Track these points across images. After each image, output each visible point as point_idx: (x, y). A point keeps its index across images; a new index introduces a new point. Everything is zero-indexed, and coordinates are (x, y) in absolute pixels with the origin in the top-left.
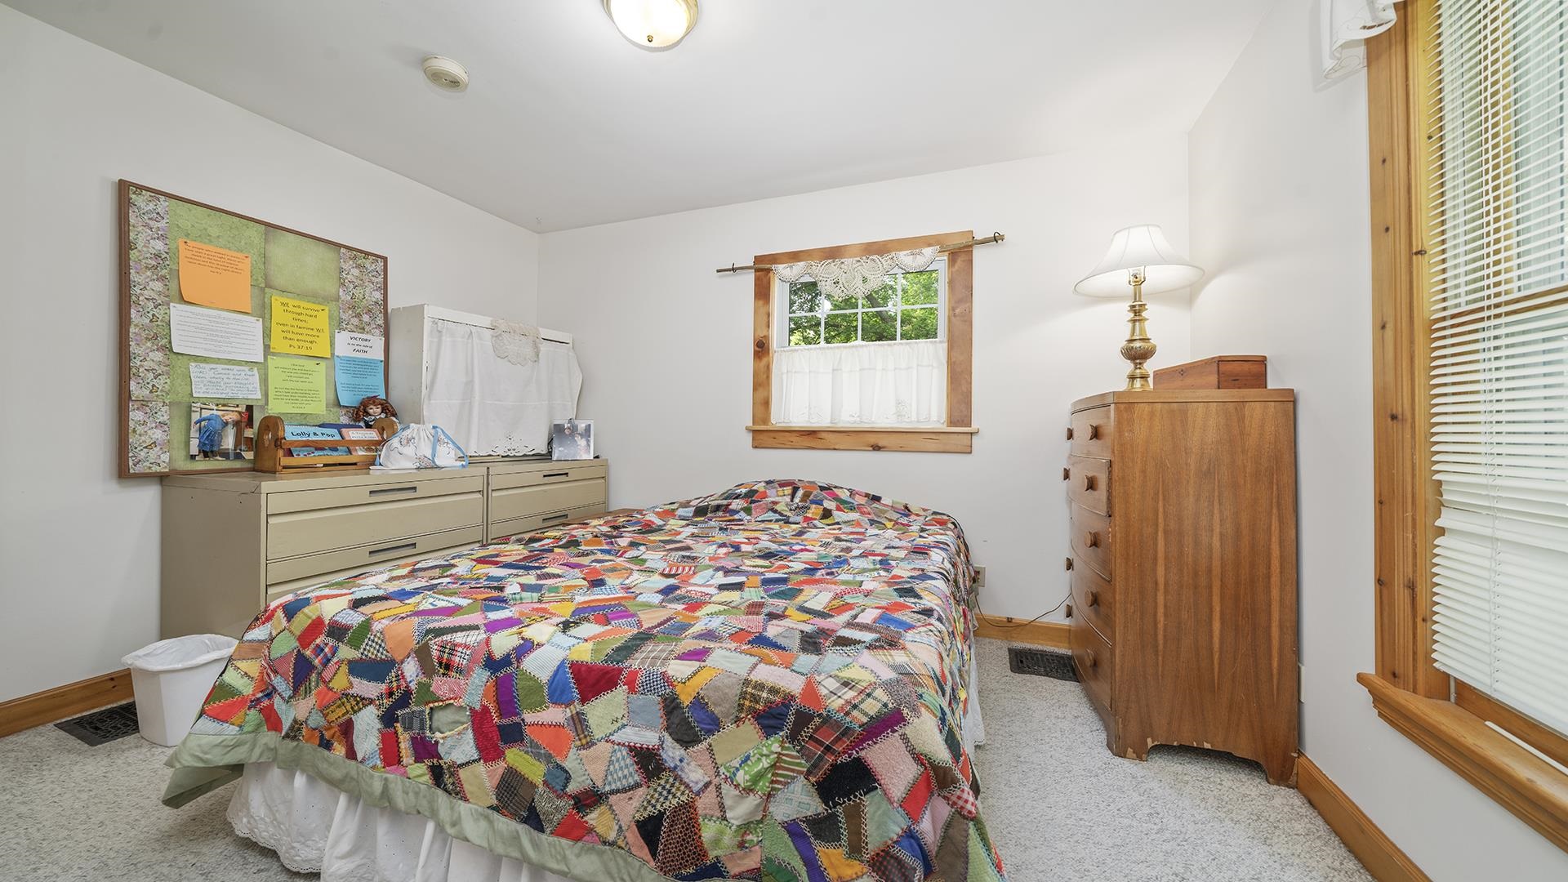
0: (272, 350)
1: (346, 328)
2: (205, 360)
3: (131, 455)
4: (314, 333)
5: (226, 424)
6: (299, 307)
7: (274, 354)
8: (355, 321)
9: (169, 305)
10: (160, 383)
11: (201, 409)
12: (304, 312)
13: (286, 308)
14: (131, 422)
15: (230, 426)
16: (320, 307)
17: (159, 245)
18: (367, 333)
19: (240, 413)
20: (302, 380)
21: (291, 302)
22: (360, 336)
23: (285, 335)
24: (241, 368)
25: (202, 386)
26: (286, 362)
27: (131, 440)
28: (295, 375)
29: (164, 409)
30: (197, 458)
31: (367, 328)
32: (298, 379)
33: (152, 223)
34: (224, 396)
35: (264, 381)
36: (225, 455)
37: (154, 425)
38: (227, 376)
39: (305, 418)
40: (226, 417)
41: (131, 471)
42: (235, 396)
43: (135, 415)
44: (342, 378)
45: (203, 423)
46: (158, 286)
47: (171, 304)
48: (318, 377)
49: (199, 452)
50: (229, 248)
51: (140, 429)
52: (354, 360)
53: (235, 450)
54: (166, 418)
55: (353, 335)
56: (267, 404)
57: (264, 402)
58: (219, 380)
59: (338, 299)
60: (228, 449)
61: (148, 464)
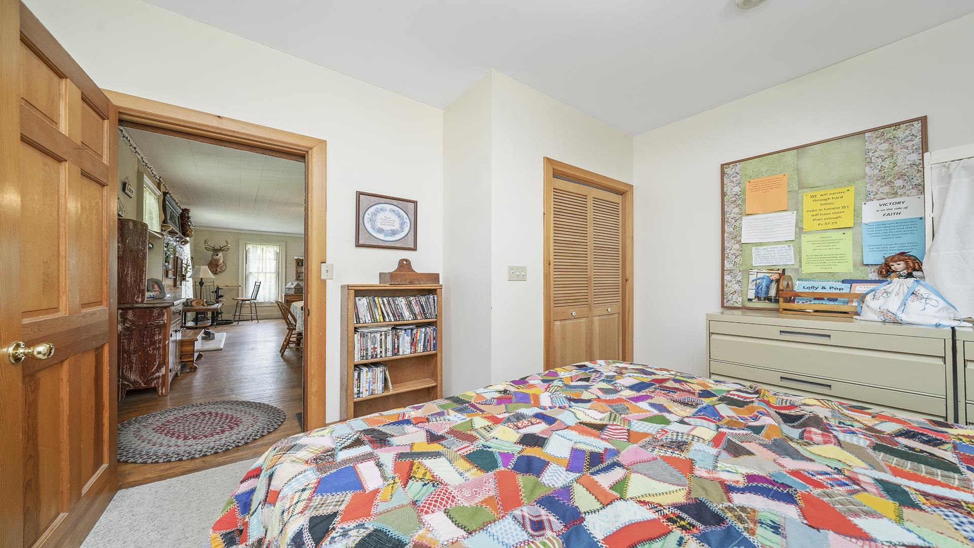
0: (804, 230)
1: (875, 198)
2: (761, 244)
3: (725, 297)
4: (841, 210)
5: (772, 281)
6: (826, 194)
7: (806, 233)
8: (886, 189)
9: (741, 218)
10: (737, 260)
11: (757, 273)
12: (831, 197)
13: (814, 199)
14: (725, 281)
15: (774, 283)
16: (845, 189)
17: (737, 189)
18: (901, 195)
19: (779, 274)
20: (830, 247)
21: (818, 193)
22: (892, 200)
23: (814, 218)
24: (783, 246)
25: (759, 260)
26: (817, 237)
27: (725, 290)
28: (824, 245)
29: (739, 274)
30: (753, 301)
31: (900, 192)
32: (825, 248)
33: (733, 179)
34: (771, 264)
35: (798, 252)
36: (769, 299)
37: (735, 282)
38: (773, 252)
39: (833, 276)
40: (773, 277)
41: (725, 305)
42: (778, 264)
43: (727, 277)
44: (869, 240)
45: (758, 281)
46: (737, 210)
47: (743, 218)
48: (845, 244)
49: (755, 297)
50: (774, 175)
51: (729, 284)
52: (884, 223)
53: (776, 297)
54: (740, 278)
55: (882, 202)
56: (801, 267)
57: (799, 266)
58: (768, 255)
59: (864, 176)
60: (772, 296)
61: (732, 302)
